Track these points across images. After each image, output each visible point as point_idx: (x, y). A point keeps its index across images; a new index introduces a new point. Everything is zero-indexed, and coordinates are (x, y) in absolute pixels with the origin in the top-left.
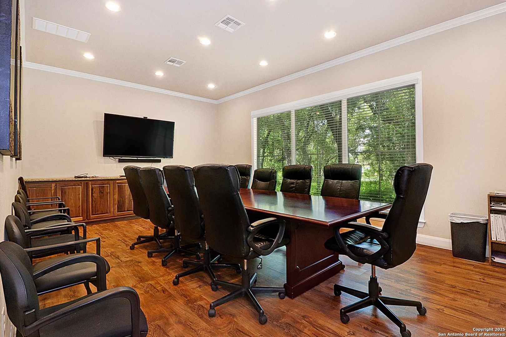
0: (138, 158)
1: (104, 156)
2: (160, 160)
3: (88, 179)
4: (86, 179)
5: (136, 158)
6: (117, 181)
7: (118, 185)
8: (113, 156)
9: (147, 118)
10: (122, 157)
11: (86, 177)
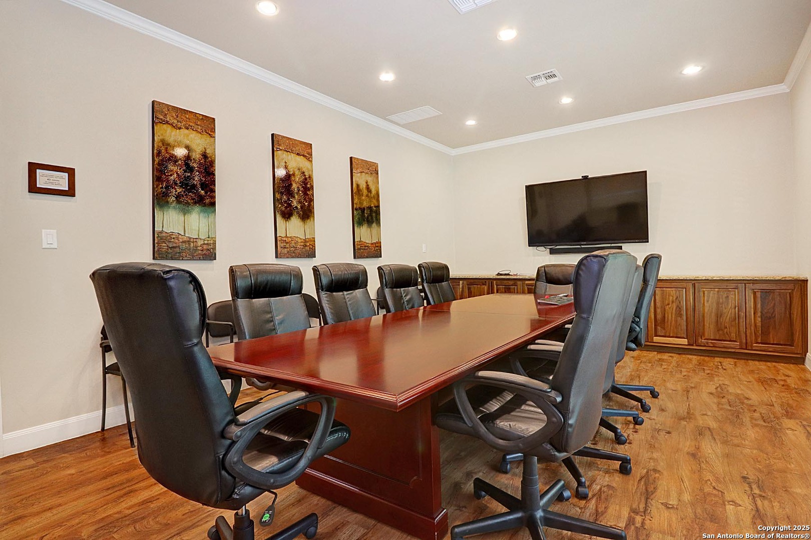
0: (582, 246)
1: (529, 246)
2: (621, 246)
3: (510, 277)
4: (508, 277)
5: (579, 247)
6: (527, 282)
7: (528, 288)
8: (544, 245)
9: (588, 176)
10: (557, 246)
11: (508, 274)
